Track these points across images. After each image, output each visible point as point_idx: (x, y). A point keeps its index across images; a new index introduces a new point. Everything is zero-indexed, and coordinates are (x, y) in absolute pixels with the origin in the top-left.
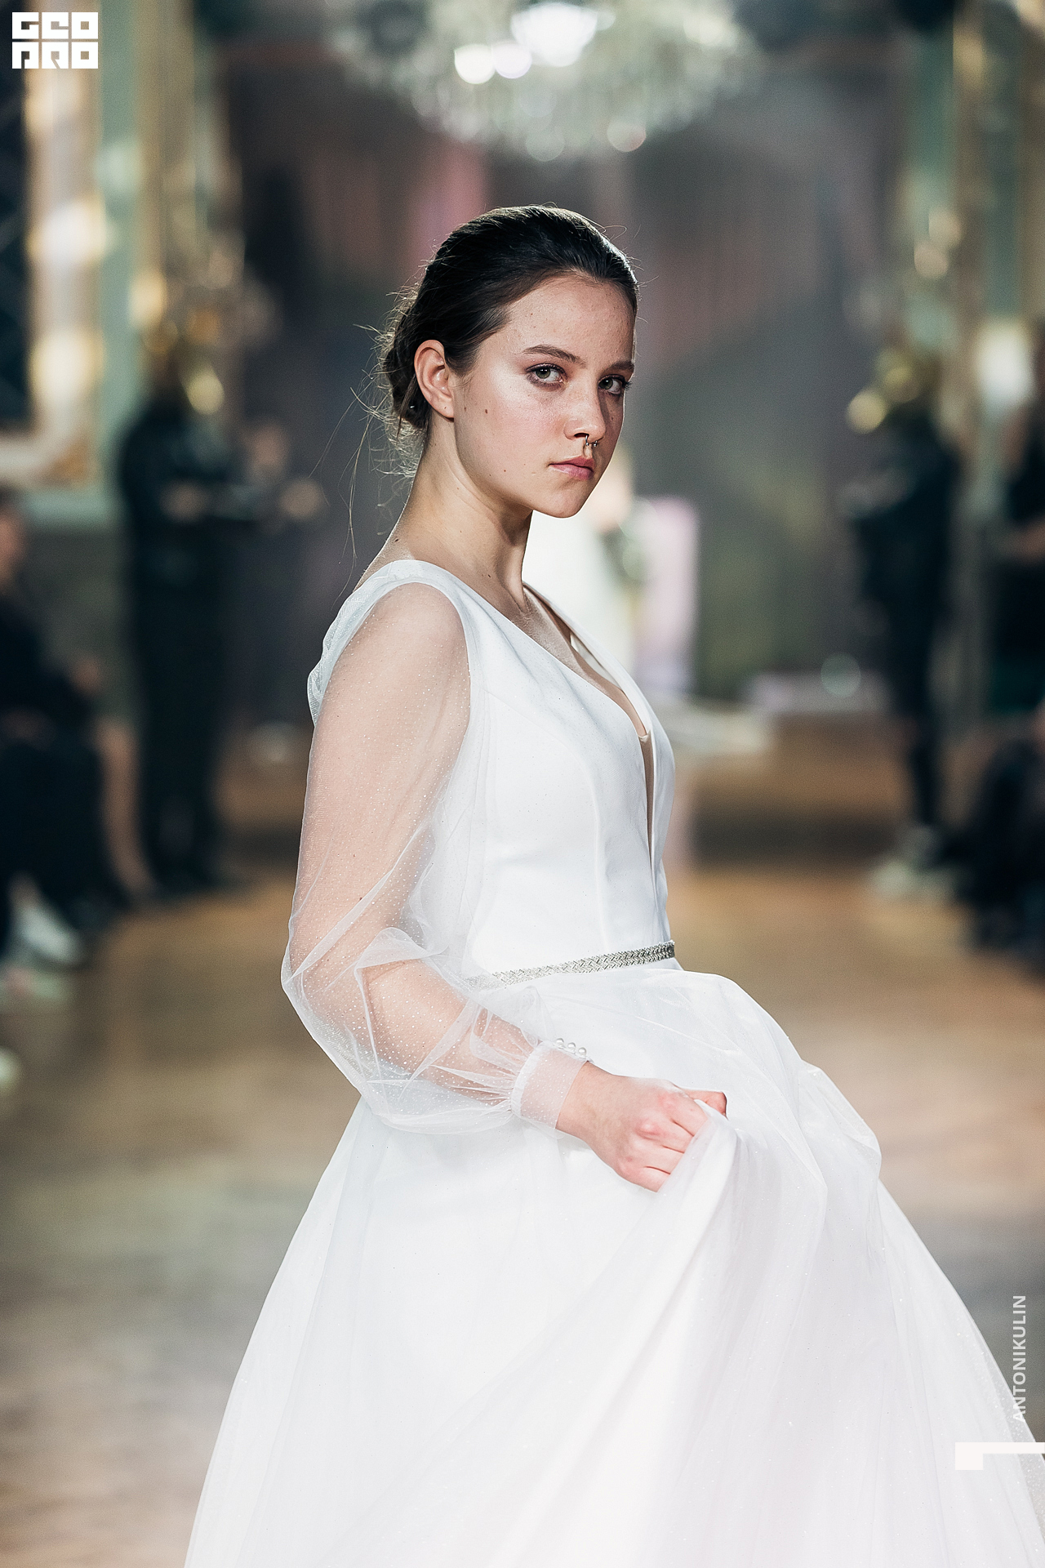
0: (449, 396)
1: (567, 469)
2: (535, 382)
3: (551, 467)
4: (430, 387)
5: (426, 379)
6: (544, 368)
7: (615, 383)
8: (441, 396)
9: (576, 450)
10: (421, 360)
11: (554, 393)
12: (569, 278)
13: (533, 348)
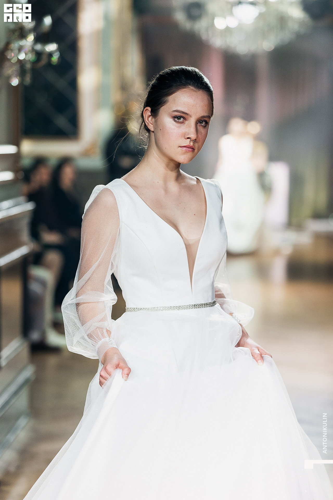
0: (152, 124)
1: (184, 149)
2: (175, 121)
3: (179, 148)
4: (147, 121)
5: (146, 119)
6: (179, 117)
7: (204, 123)
8: (150, 124)
9: (187, 142)
10: (145, 113)
11: (182, 124)
12: (188, 89)
13: (175, 110)
